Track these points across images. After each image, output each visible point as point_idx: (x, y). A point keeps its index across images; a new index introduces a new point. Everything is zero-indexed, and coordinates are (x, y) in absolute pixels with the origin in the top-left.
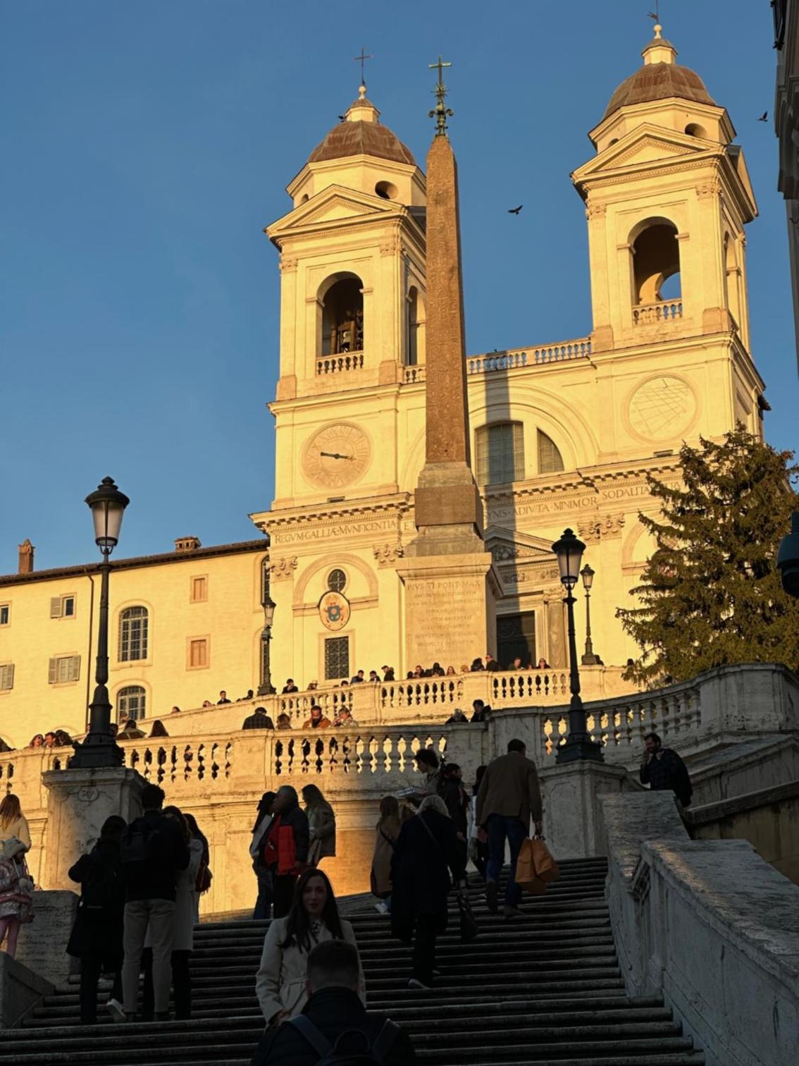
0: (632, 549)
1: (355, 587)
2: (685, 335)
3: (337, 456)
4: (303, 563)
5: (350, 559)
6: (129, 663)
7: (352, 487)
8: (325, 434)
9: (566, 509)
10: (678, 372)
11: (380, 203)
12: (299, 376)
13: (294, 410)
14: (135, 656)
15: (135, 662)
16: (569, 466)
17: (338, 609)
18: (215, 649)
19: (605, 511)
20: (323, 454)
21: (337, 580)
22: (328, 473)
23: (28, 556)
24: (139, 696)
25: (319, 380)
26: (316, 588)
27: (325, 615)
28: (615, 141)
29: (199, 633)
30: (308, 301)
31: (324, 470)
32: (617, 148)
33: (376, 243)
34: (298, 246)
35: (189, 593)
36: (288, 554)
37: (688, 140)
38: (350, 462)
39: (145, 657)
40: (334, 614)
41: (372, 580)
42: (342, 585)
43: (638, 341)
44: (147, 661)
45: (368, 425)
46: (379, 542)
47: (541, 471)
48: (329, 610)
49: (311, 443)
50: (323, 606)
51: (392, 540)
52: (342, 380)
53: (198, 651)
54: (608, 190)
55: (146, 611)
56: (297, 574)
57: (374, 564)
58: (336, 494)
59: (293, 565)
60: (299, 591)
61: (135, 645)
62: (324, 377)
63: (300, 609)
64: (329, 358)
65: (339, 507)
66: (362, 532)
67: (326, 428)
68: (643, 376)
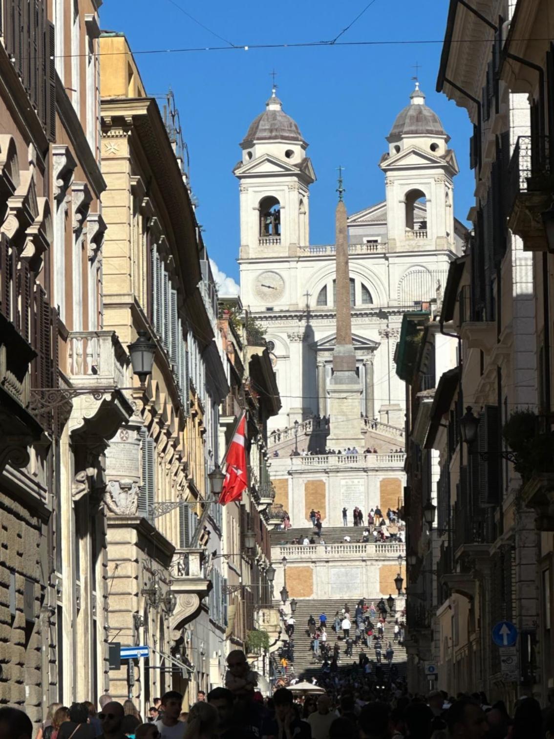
1: (279, 350)
2: (427, 248)
3: (269, 287)
5: (276, 337)
7: (277, 304)
8: (264, 275)
9: (374, 322)
11: (287, 164)
12: (250, 246)
13: (248, 263)
16: (376, 304)
17: (272, 360)
19: (391, 327)
20: (262, 285)
21: (270, 346)
22: (265, 295)
25: (260, 249)
28: (398, 148)
30: (254, 209)
31: (263, 293)
32: (400, 155)
33: (287, 184)
34: (248, 182)
37: (432, 155)
38: (276, 291)
42: (273, 348)
43: (408, 248)
45: (284, 274)
46: (290, 331)
47: (363, 304)
49: (257, 279)
51: (296, 330)
52: (272, 250)
54: (395, 173)
57: (288, 341)
58: (270, 305)
62: (262, 248)
64: (264, 238)
65: (272, 315)
66: (282, 325)
67: (264, 273)
68: (409, 265)
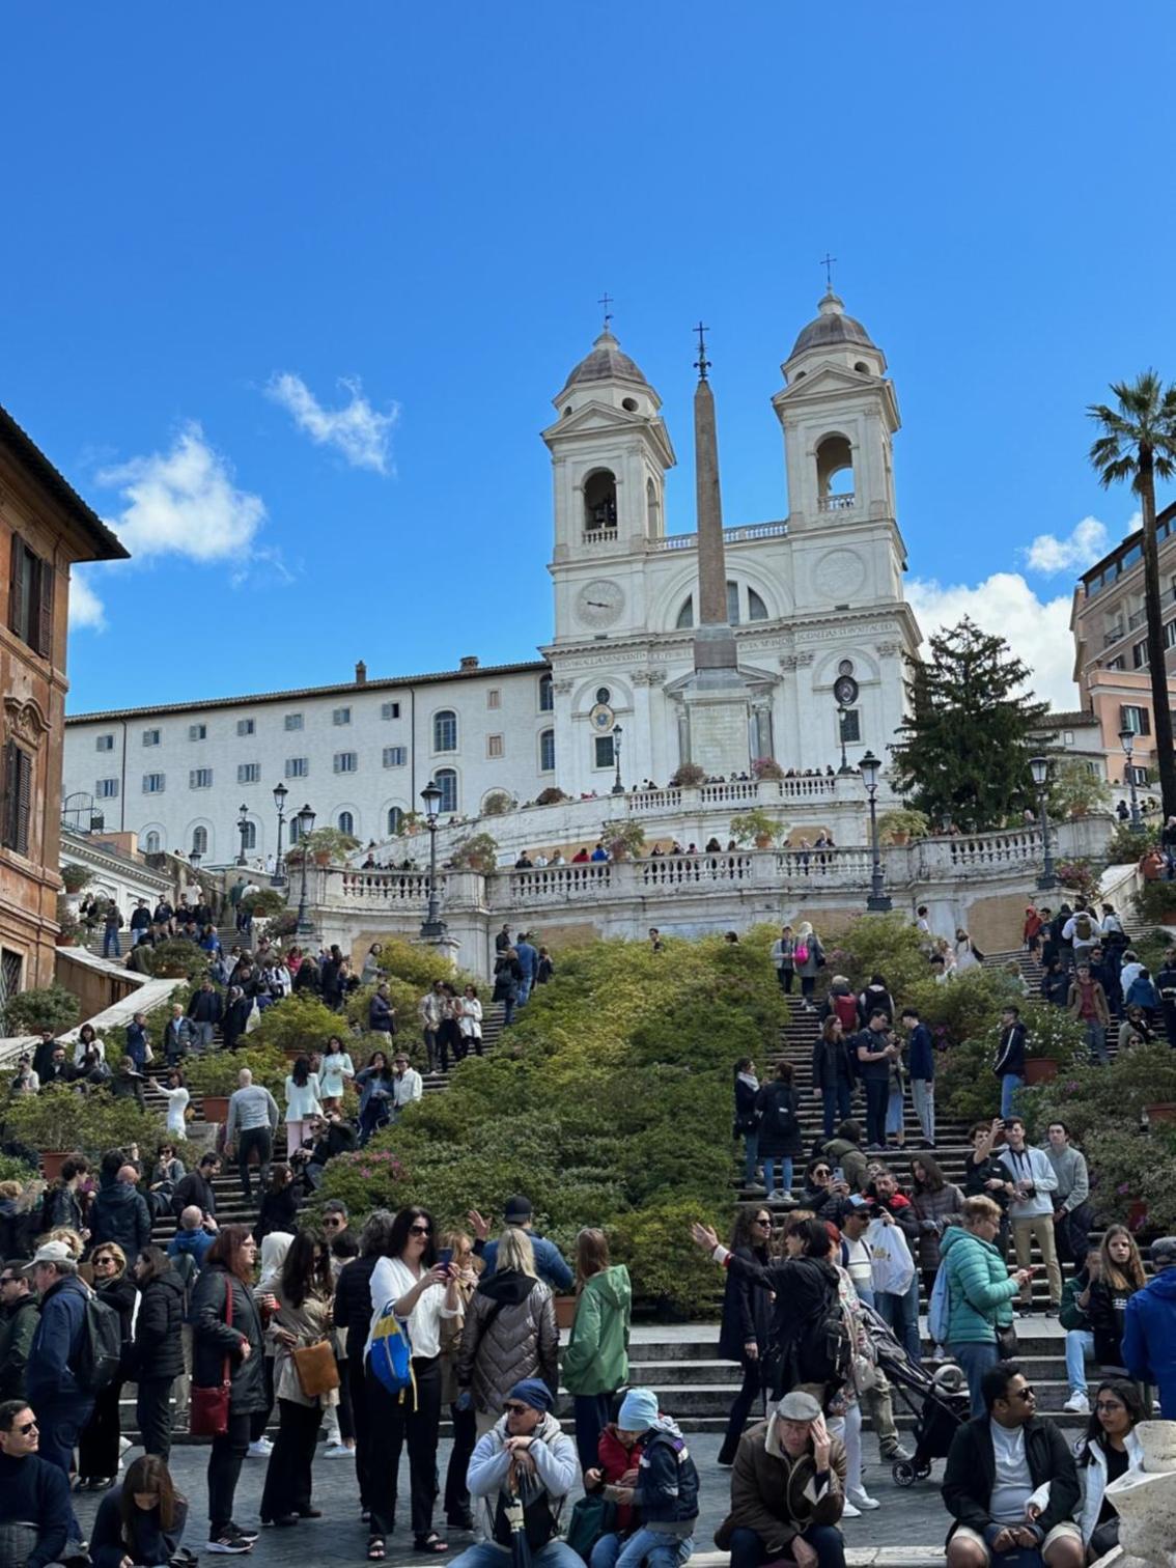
0: (820, 676)
1: (617, 701)
2: (856, 520)
3: (600, 605)
4: (579, 683)
5: (612, 681)
6: (442, 753)
7: (612, 628)
8: (590, 588)
9: (770, 646)
10: (852, 547)
11: (626, 415)
12: (570, 544)
13: (568, 570)
14: (447, 748)
15: (447, 752)
16: (772, 615)
17: (605, 717)
18: (509, 743)
19: (799, 648)
20: (590, 603)
21: (603, 695)
22: (593, 617)
23: (361, 671)
24: (451, 776)
25: (584, 548)
26: (588, 702)
27: (595, 721)
28: (802, 374)
29: (494, 732)
30: (576, 490)
31: (591, 615)
32: (804, 380)
33: (624, 446)
34: (565, 447)
35: (486, 702)
36: (567, 676)
37: (858, 375)
38: (612, 611)
39: (454, 748)
40: (602, 719)
41: (629, 695)
42: (607, 700)
43: (822, 524)
44: (456, 752)
45: (624, 583)
46: (633, 668)
47: (751, 618)
48: (598, 718)
49: (581, 595)
50: (594, 714)
51: (644, 667)
52: (601, 549)
53: (495, 744)
54: (799, 411)
55: (453, 715)
56: (574, 691)
57: (630, 684)
58: (600, 632)
59: (570, 685)
60: (576, 702)
61: (447, 740)
62: (588, 546)
63: (577, 716)
64: (592, 532)
65: (604, 644)
66: (622, 661)
67: (591, 584)
68: (826, 550)
